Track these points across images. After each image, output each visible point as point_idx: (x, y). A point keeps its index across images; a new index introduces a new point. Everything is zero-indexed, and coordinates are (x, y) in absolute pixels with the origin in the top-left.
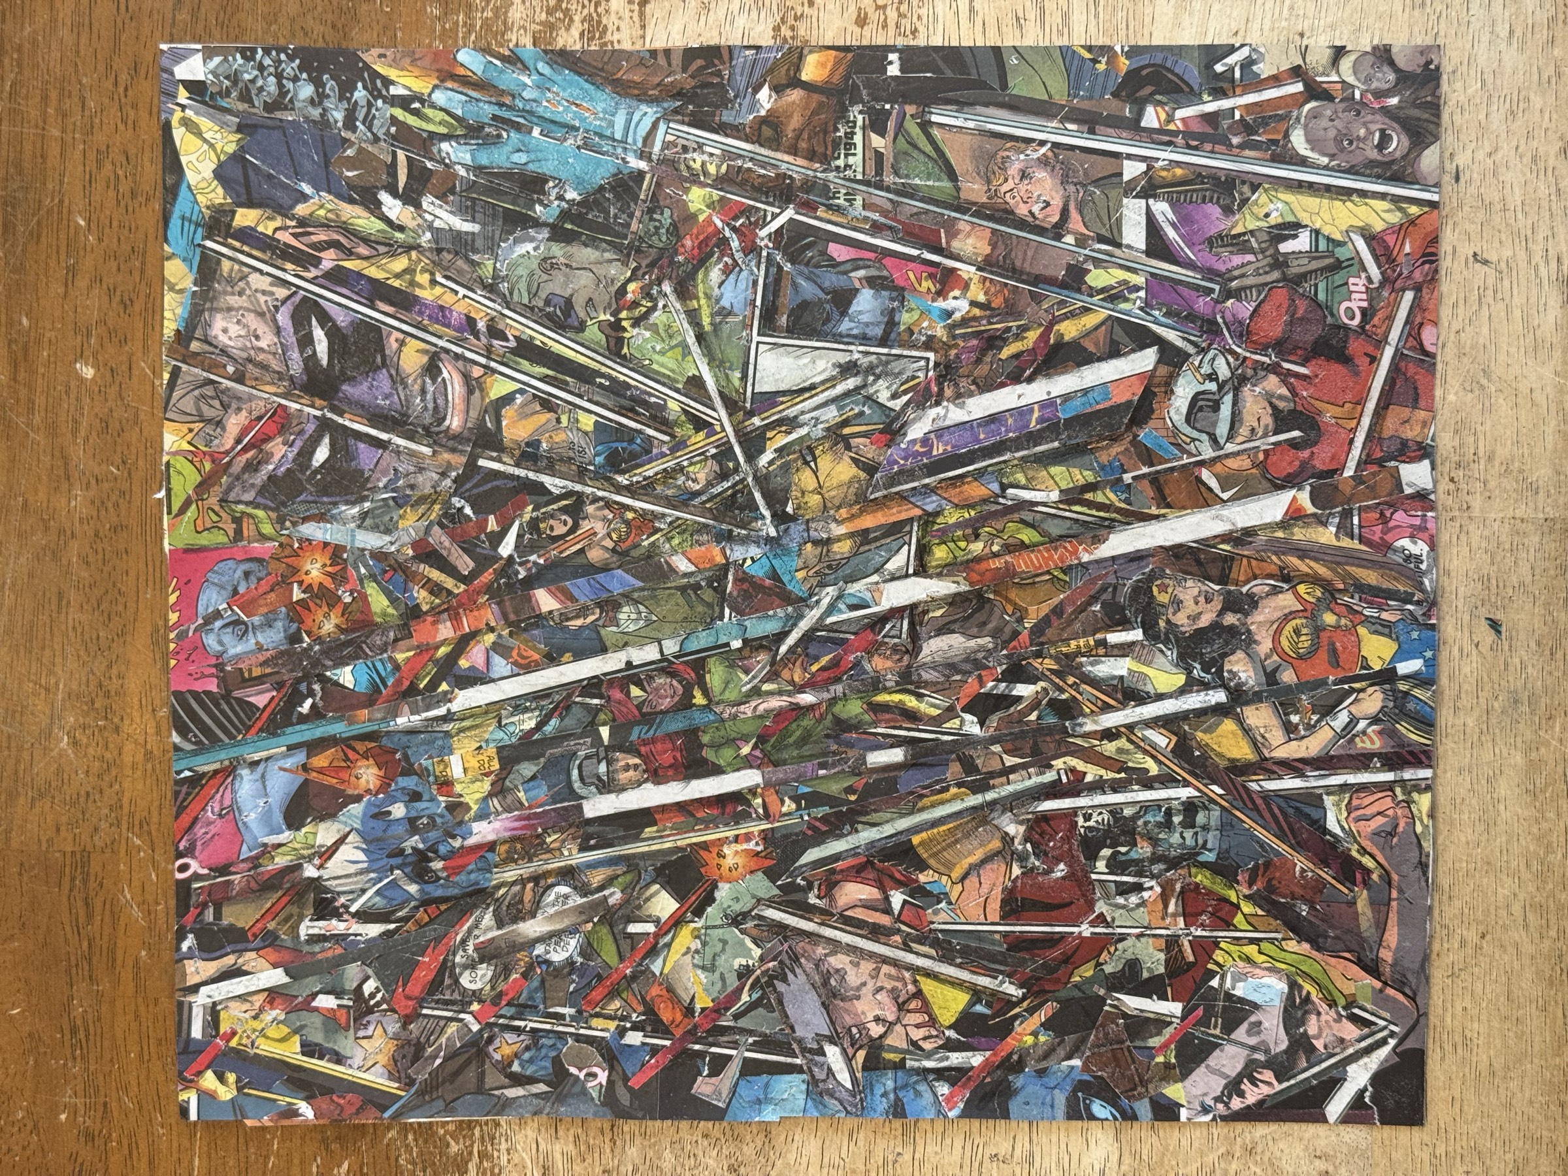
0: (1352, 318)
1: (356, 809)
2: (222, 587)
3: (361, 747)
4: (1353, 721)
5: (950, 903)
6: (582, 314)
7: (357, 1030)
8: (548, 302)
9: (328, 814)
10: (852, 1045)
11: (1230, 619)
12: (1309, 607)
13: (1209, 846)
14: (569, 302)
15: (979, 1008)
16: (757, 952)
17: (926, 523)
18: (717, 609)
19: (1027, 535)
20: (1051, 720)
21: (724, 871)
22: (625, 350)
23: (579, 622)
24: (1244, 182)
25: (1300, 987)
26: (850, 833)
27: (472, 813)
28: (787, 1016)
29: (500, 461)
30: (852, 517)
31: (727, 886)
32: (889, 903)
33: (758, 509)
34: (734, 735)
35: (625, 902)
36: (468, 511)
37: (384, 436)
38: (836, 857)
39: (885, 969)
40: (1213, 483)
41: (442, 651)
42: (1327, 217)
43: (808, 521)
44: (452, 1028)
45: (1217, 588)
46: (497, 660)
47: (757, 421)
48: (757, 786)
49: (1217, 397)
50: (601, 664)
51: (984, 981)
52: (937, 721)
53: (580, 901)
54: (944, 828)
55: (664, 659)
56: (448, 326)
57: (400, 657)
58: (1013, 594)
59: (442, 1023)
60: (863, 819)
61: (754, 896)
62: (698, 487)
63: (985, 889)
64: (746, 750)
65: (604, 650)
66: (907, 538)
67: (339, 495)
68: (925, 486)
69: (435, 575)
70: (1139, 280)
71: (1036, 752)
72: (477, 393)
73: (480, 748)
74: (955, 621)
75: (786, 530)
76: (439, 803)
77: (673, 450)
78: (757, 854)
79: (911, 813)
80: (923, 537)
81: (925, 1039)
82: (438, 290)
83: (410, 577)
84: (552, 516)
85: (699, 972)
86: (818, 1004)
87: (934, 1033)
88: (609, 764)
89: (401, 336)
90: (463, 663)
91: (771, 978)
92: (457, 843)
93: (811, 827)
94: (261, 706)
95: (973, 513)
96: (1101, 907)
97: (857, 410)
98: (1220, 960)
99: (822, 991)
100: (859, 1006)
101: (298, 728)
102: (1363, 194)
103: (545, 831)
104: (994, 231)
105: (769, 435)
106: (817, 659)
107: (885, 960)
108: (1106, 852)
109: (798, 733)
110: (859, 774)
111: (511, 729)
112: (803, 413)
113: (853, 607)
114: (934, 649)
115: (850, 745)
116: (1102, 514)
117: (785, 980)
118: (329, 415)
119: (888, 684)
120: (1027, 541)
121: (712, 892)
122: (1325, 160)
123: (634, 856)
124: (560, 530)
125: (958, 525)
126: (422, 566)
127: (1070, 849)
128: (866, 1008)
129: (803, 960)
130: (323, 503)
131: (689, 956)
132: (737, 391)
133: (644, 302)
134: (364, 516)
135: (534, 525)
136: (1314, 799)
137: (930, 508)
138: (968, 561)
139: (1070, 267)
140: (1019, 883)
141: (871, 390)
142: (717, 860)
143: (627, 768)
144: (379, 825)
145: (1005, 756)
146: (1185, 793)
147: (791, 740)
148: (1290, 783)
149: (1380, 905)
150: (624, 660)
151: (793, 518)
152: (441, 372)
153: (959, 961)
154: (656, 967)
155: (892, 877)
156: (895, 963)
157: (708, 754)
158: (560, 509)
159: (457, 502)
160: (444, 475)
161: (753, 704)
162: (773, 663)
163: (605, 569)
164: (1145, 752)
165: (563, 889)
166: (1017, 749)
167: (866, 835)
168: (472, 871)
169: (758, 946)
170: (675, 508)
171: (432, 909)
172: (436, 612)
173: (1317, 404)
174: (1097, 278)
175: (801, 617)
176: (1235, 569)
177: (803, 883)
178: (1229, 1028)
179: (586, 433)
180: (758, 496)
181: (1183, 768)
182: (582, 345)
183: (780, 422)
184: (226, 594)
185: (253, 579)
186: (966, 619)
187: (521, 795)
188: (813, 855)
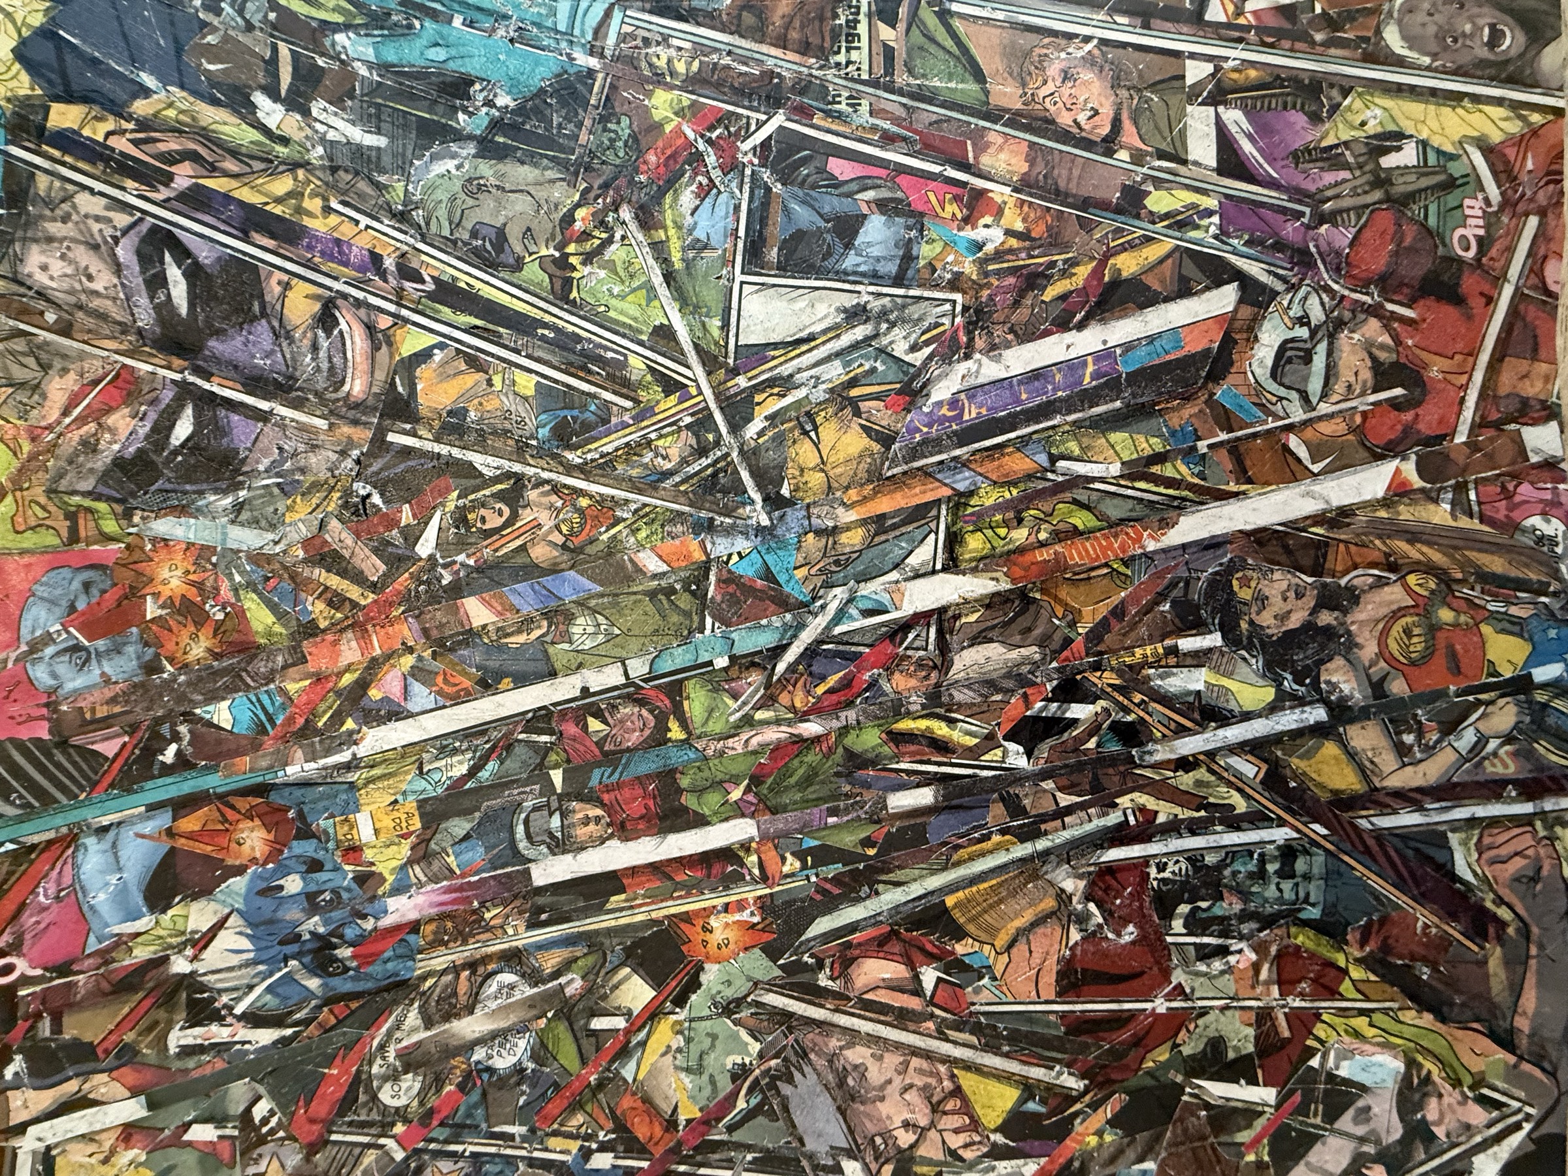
0: (1467, 249)
1: (238, 884)
2: (53, 602)
3: (243, 804)
4: (1482, 741)
5: (994, 979)
6: (518, 249)
7: (245, 1166)
8: (474, 234)
9: (204, 891)
10: (876, 1159)
11: (1326, 618)
12: (1421, 601)
13: (1312, 899)
14: (501, 236)
15: (1032, 1106)
16: (755, 1047)
17: (957, 506)
18: (696, 618)
19: (1081, 519)
20: (1114, 747)
21: (712, 948)
22: (574, 294)
23: (522, 638)
24: (1332, 86)
25: (1420, 1066)
26: (869, 897)
27: (387, 886)
28: (794, 1126)
29: (415, 435)
30: (865, 500)
31: (716, 967)
32: (920, 982)
33: (745, 491)
34: (720, 776)
35: (589, 991)
36: (376, 499)
37: (264, 405)
38: (853, 928)
39: (915, 1062)
40: (1303, 453)
41: (347, 679)
42: (1435, 125)
43: (808, 506)
44: (370, 1157)
45: (1310, 580)
46: (417, 687)
47: (742, 381)
48: (752, 839)
49: (1309, 345)
50: (549, 691)
51: (1037, 1073)
52: (974, 753)
53: (530, 991)
54: (986, 885)
55: (629, 683)
56: (346, 264)
57: (292, 687)
58: (1063, 593)
59: (357, 1151)
60: (884, 878)
61: (749, 979)
62: (668, 466)
63: (1036, 959)
64: (736, 794)
65: (553, 674)
66: (933, 525)
67: (207, 480)
68: (955, 459)
69: (335, 581)
70: (1211, 203)
71: (1096, 787)
72: (384, 348)
73: (396, 801)
74: (993, 627)
75: (782, 517)
76: (346, 873)
77: (639, 418)
78: (753, 926)
79: (945, 868)
80: (954, 523)
81: (966, 1146)
82: (333, 220)
83: (299, 584)
84: (483, 505)
85: (683, 1075)
86: (832, 1109)
87: (977, 1138)
88: (563, 816)
89: (285, 277)
90: (374, 694)
91: (774, 1078)
92: (369, 924)
93: (820, 890)
94: (111, 755)
95: (1015, 492)
96: (1178, 976)
97: (867, 367)
98: (1322, 1035)
99: (837, 1093)
100: (884, 1108)
101: (160, 781)
102: (1476, 99)
103: (482, 904)
104: (1032, 145)
105: (758, 398)
106: (823, 678)
107: (915, 1052)
108: (1184, 909)
109: (801, 772)
110: (878, 822)
111: (436, 776)
112: (800, 370)
113: (868, 613)
114: (968, 663)
115: (867, 786)
116: (1171, 492)
117: (790, 1080)
118: (191, 379)
119: (913, 708)
120: (1081, 527)
121: (696, 976)
122: (1427, 60)
123: (597, 932)
124: (494, 522)
125: (997, 508)
126: (317, 571)
127: (1141, 907)
128: (892, 1112)
129: (812, 1056)
130: (185, 493)
131: (669, 1057)
132: (716, 343)
133: (596, 233)
134: (239, 507)
135: (461, 518)
136: (1436, 838)
137: (961, 487)
138: (1009, 553)
139: (1125, 189)
140: (1078, 951)
141: (885, 341)
142: (702, 936)
143: (586, 821)
144: (267, 904)
145: (1059, 794)
146: (1281, 834)
147: (793, 780)
148: (1408, 819)
149: (1516, 963)
150: (579, 686)
151: (790, 503)
152: (338, 324)
153: (1006, 1048)
154: (628, 1072)
155: (922, 950)
156: (928, 1055)
157: (688, 800)
158: (492, 495)
159: (361, 489)
160: (343, 453)
161: (744, 737)
162: (768, 685)
163: (554, 570)
164: (1230, 784)
165: (508, 978)
166: (1073, 785)
167: (890, 898)
168: (389, 960)
169: (756, 1039)
170: (640, 492)
171: (340, 1008)
172: (339, 629)
173: (1424, 355)
174: (1159, 201)
175: (802, 626)
176: (1331, 557)
177: (810, 961)
178: (1332, 1116)
179: (526, 399)
180: (745, 475)
181: (1275, 803)
182: (519, 287)
183: (771, 383)
184: (58, 612)
185: (95, 592)
186: (1006, 625)
187: (451, 860)
188: (822, 925)
